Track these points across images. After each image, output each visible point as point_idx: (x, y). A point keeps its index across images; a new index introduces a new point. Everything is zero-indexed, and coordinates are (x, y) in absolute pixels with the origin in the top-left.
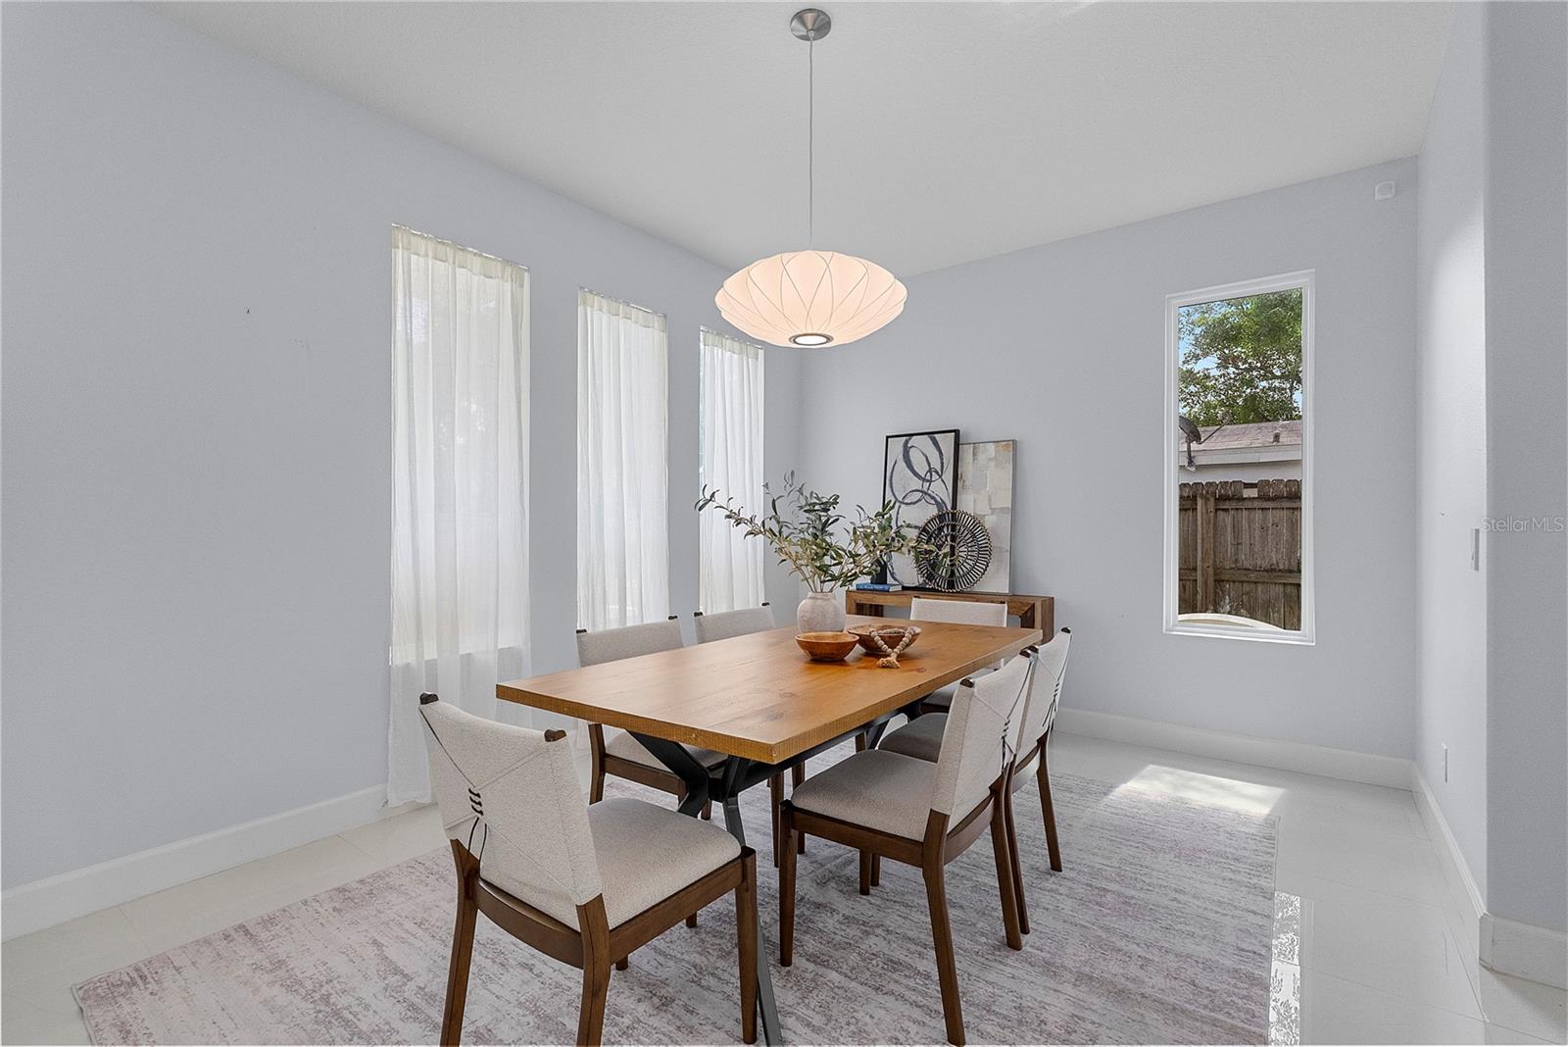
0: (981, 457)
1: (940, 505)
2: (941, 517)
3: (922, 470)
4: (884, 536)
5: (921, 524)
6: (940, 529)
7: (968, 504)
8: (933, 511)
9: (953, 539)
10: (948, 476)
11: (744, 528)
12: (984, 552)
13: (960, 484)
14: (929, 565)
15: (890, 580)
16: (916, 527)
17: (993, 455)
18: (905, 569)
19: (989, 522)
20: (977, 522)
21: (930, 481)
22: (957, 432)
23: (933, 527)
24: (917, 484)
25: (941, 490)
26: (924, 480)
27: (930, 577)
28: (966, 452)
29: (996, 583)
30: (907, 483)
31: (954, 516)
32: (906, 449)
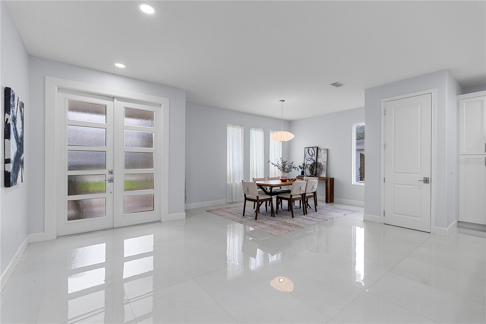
0: (322, 152)
1: (314, 161)
2: (314, 163)
3: (311, 154)
4: (304, 167)
5: (311, 164)
6: (314, 165)
7: (319, 161)
9: (316, 167)
10: (316, 155)
11: (274, 165)
12: (321, 169)
13: (318, 157)
14: (311, 170)
15: (305, 174)
16: (310, 165)
17: (324, 152)
18: (307, 172)
19: (323, 164)
20: (320, 164)
21: (312, 156)
22: (317, 147)
23: (313, 165)
24: (310, 157)
25: (314, 158)
26: (311, 156)
27: (312, 174)
28: (319, 151)
29: (324, 175)
30: (308, 156)
31: (316, 163)
32: (308, 150)
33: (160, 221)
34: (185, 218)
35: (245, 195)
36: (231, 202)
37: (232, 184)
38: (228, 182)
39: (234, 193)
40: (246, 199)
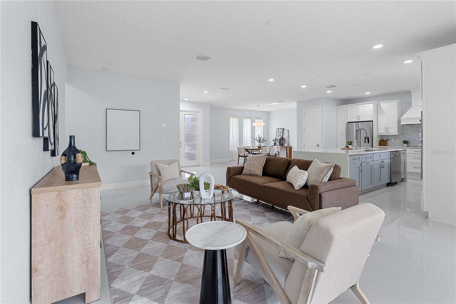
1: (281, 136)
4: (276, 140)
7: (284, 136)
8: (281, 137)
9: (282, 140)
10: (282, 133)
12: (285, 142)
14: (280, 142)
15: (276, 145)
16: (279, 139)
17: (286, 131)
18: (278, 143)
19: (286, 138)
22: (283, 129)
24: (279, 134)
25: (282, 135)
27: (280, 144)
28: (284, 130)
29: (286, 145)
30: (278, 134)
31: (283, 138)
32: (278, 130)
33: (199, 166)
34: (210, 165)
35: (239, 154)
36: (232, 160)
37: (232, 150)
38: (230, 149)
39: (234, 155)
40: (239, 156)
